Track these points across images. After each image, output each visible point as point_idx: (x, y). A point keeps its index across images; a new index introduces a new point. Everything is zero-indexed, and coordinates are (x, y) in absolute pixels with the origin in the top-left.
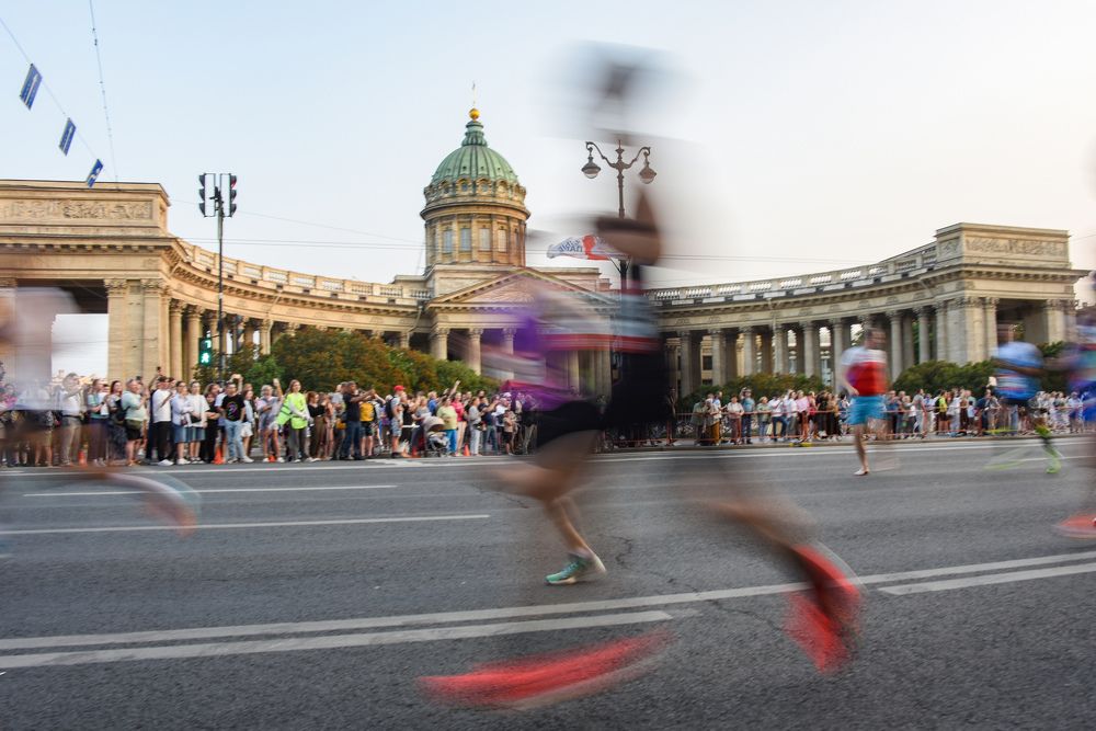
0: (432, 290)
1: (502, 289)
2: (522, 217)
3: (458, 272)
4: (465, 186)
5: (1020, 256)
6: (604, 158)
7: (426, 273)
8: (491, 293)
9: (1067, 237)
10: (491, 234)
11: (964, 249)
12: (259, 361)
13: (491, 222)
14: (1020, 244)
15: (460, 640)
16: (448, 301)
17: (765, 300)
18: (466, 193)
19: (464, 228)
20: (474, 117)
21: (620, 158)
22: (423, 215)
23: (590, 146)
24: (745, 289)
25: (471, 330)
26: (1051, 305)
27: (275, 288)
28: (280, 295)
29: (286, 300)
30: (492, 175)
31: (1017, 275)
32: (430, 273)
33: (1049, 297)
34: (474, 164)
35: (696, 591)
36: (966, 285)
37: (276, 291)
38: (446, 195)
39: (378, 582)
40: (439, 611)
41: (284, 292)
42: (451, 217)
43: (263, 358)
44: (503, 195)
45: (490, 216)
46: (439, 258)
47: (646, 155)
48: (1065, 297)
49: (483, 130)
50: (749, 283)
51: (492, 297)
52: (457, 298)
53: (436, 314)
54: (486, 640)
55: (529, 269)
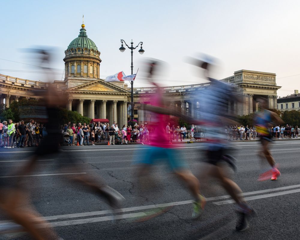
0: (67, 86)
1: (91, 86)
2: (98, 62)
3: (76, 80)
4: (79, 51)
5: (260, 81)
6: (126, 45)
7: (65, 80)
8: (87, 88)
9: (275, 75)
10: (88, 67)
11: (243, 78)
12: (5, 110)
13: (88, 63)
14: (261, 77)
15: (77, 225)
16: (73, 90)
17: (179, 92)
18: (80, 53)
19: (79, 65)
20: (83, 27)
21: (132, 46)
22: (64, 60)
23: (122, 41)
24: (173, 89)
25: (80, 100)
26: (270, 97)
27: (11, 83)
28: (13, 86)
29: (15, 88)
30: (89, 47)
31: (260, 87)
32: (66, 79)
33: (269, 95)
34: (82, 43)
35: (155, 204)
36: (243, 90)
37: (12, 85)
38: (73, 53)
39: (48, 201)
40: (70, 213)
41: (15, 85)
42: (74, 61)
43: (7, 109)
44: (92, 54)
45: (88, 61)
46: (70, 75)
47: (141, 44)
48: (274, 95)
49: (86, 32)
50: (174, 87)
51: (88, 89)
52: (76, 89)
53: (68, 94)
54: (85, 225)
55: (101, 79)
